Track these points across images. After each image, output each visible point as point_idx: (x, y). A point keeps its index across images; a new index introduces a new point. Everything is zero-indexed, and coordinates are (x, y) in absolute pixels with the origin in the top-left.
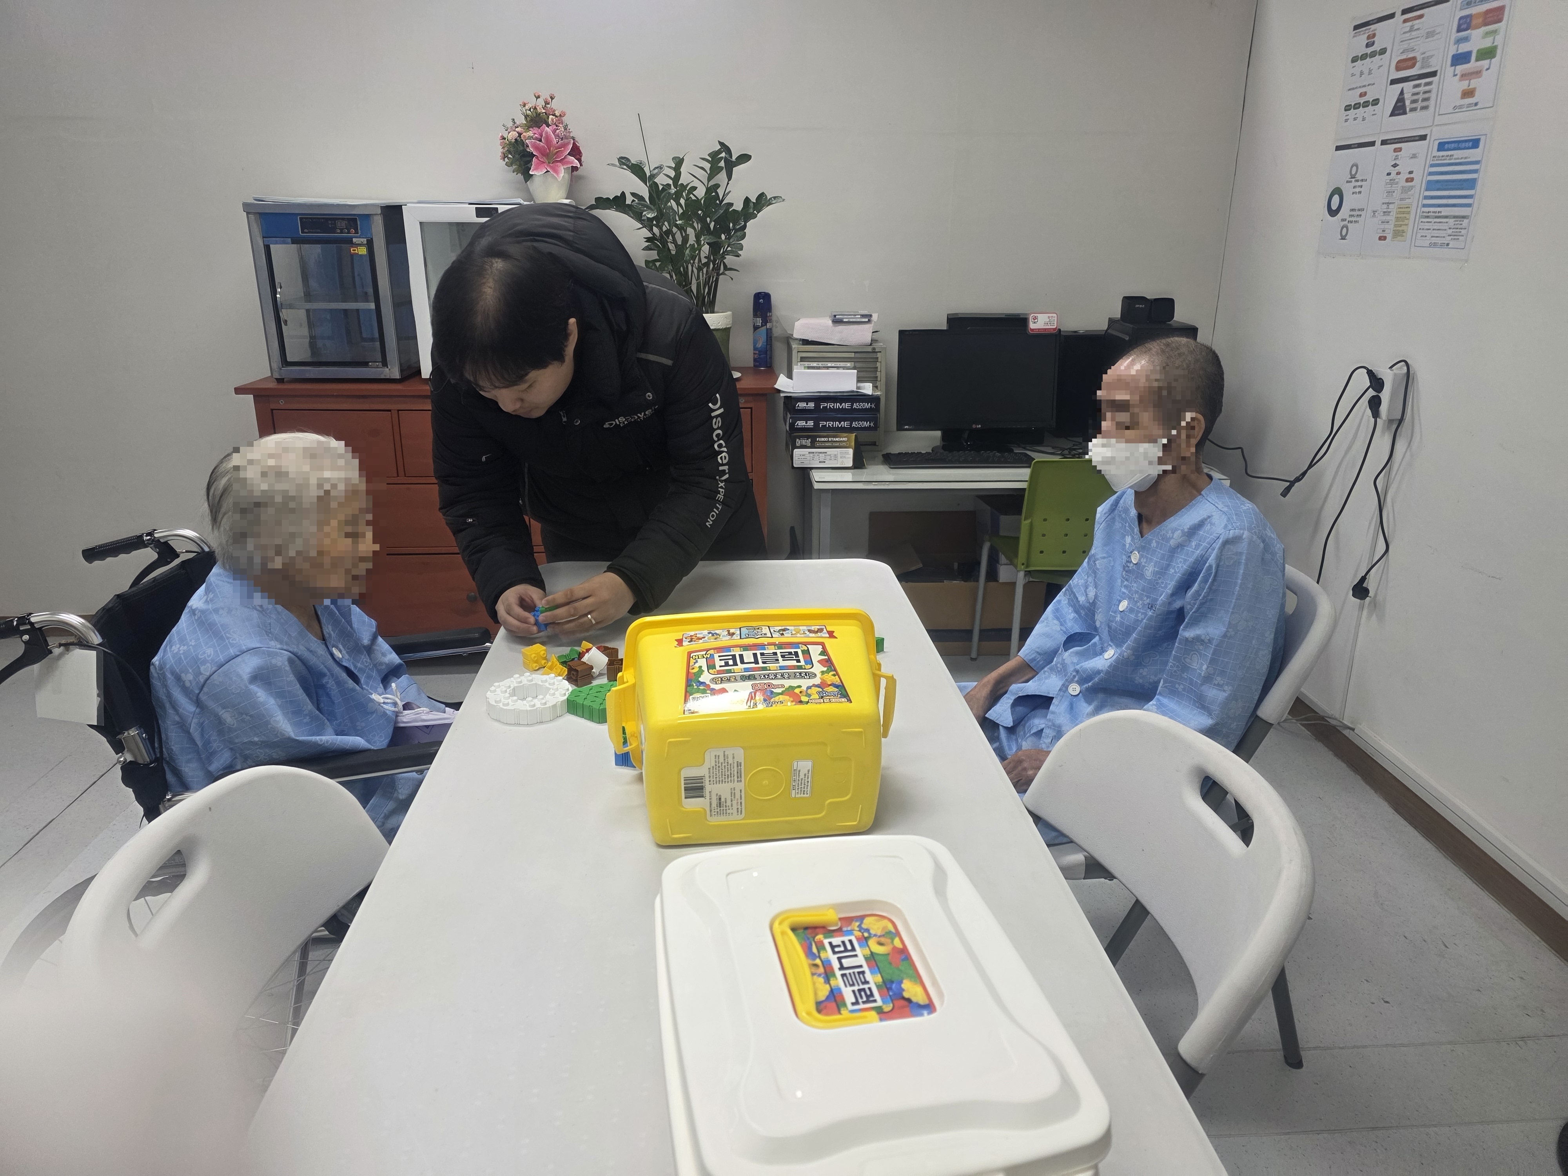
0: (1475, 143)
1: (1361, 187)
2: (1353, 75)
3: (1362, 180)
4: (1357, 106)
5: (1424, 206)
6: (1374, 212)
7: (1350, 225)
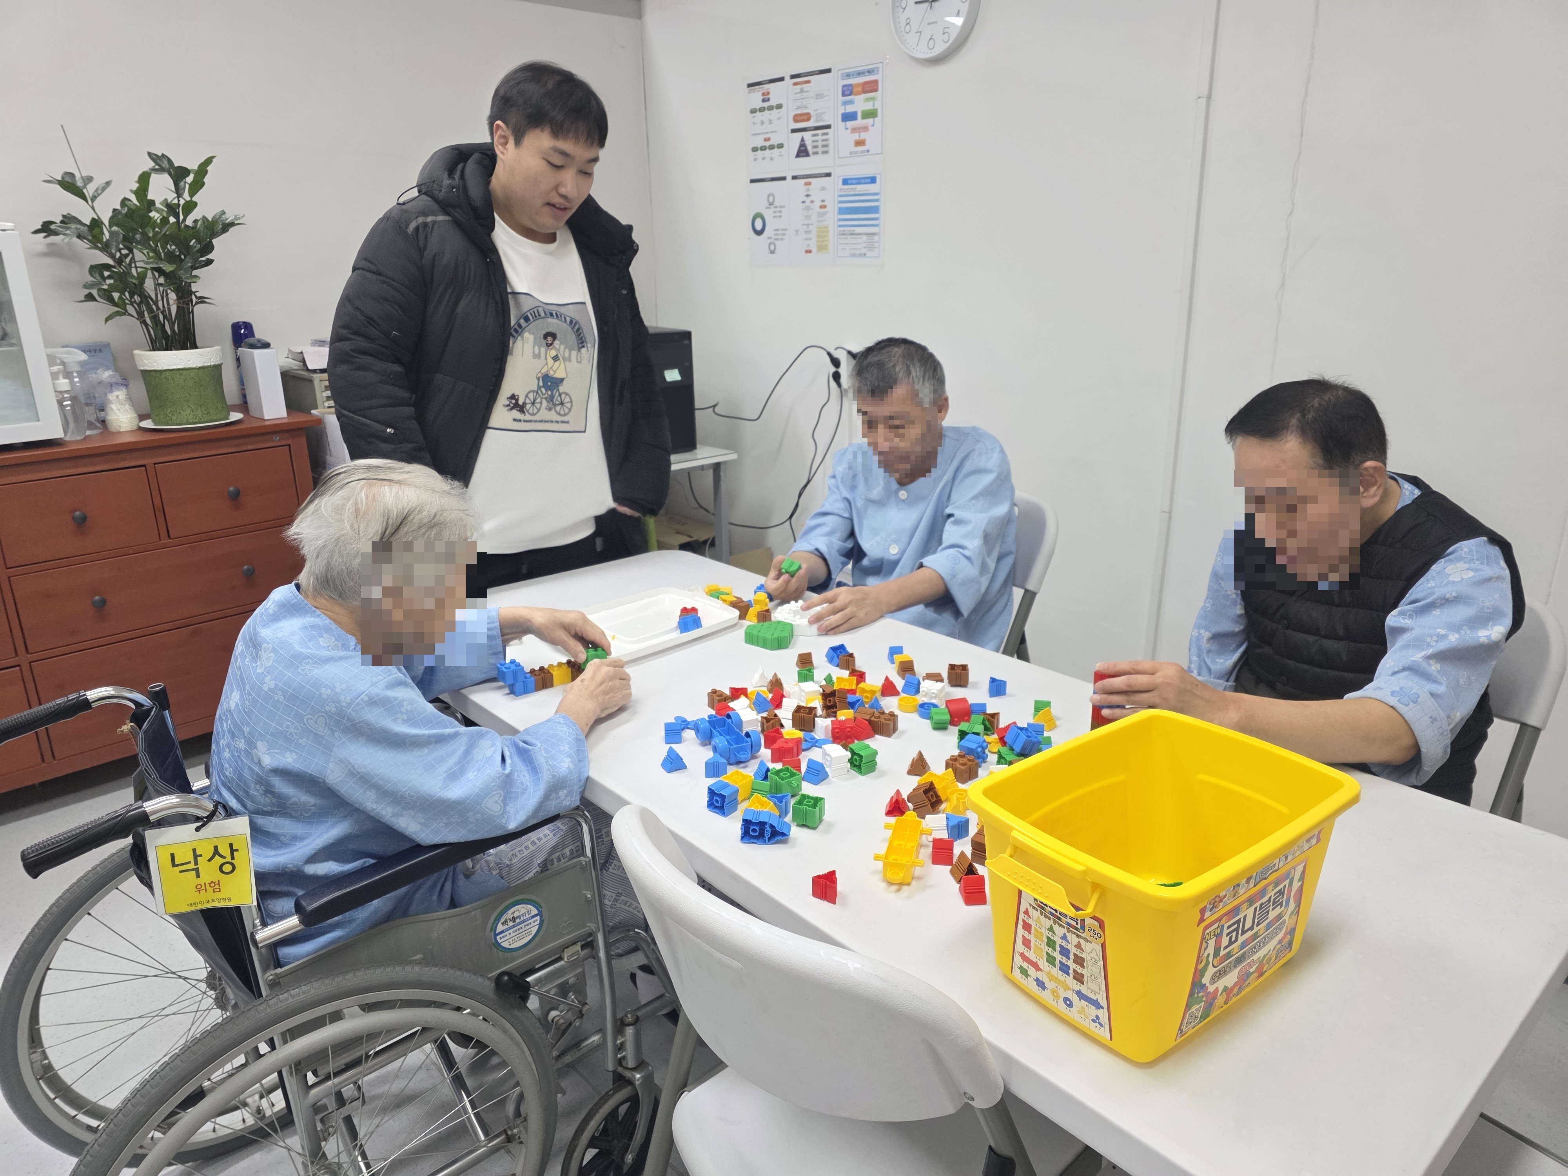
0: (873, 180)
1: (781, 212)
2: (754, 123)
3: (781, 207)
4: (763, 148)
5: (840, 226)
6: (797, 231)
7: (777, 243)
